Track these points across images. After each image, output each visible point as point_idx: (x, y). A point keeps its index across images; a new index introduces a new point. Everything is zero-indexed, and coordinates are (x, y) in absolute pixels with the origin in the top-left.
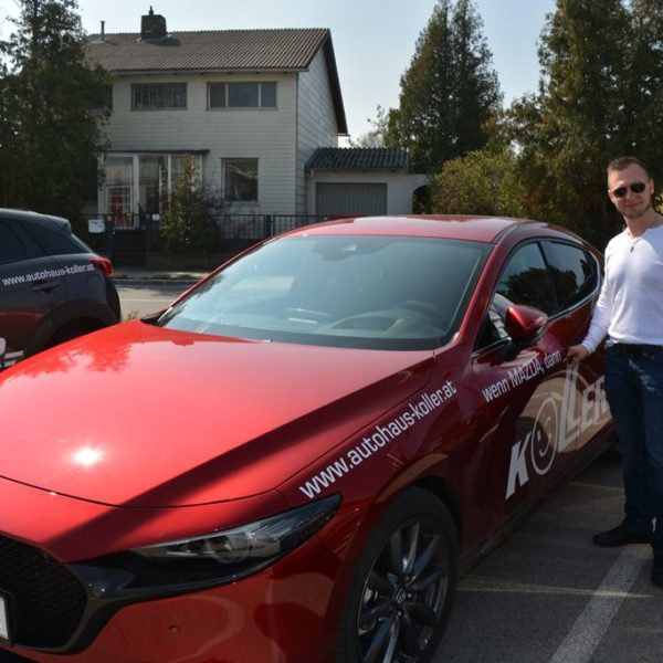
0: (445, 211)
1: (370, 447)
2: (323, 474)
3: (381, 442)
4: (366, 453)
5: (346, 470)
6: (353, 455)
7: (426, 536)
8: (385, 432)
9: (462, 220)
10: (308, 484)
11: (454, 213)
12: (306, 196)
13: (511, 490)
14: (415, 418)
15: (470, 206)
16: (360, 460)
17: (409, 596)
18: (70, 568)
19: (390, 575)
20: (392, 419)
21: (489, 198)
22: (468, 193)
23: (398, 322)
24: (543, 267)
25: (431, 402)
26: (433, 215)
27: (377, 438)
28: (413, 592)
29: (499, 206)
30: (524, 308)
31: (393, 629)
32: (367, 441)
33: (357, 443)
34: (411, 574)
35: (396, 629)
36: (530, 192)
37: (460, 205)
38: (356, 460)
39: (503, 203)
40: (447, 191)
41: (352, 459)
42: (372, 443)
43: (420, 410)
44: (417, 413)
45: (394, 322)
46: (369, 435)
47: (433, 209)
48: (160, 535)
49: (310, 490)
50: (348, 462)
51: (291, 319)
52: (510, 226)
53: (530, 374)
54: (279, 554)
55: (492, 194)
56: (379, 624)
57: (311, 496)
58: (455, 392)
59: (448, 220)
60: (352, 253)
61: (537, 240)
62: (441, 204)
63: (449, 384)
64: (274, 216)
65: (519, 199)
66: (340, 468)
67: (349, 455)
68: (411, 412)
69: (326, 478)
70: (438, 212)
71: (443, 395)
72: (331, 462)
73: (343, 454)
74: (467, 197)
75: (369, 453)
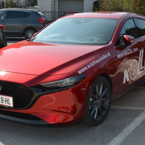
0: (105, 10)
1: (91, 65)
2: (82, 69)
3: (94, 64)
4: (91, 66)
5: (87, 69)
6: (88, 66)
7: (104, 88)
8: (95, 62)
9: (111, 13)
10: (79, 71)
11: (108, 11)
12: (54, 5)
13: (124, 82)
14: (101, 60)
15: (114, 8)
16: (90, 67)
17: (100, 102)
18: (30, 88)
19: (96, 95)
20: (96, 59)
21: (120, 5)
22: (113, 3)
23: (96, 39)
24: (134, 27)
25: (105, 57)
26: (100, 12)
27: (93, 63)
28: (101, 101)
29: (124, 8)
30: (128, 36)
31: (96, 108)
32: (91, 63)
33: (89, 64)
34: (101, 96)
35: (97, 109)
36: (135, 3)
37: (110, 7)
38: (89, 67)
39: (126, 6)
40: (106, 3)
41: (88, 67)
42: (92, 64)
43: (102, 58)
44: (102, 59)
45: (95, 40)
46: (91, 62)
47: (100, 9)
48: (49, 81)
49: (80, 72)
50: (87, 67)
51: (67, 40)
52: (125, 14)
53: (129, 52)
54: (74, 85)
55: (122, 3)
56: (93, 107)
57: (80, 73)
58: (110, 55)
59: (106, 13)
60: (83, 22)
61: (132, 18)
62: (103, 7)
63: (109, 53)
64: (44, 12)
65: (131, 5)
66: (86, 68)
67: (87, 66)
68: (100, 58)
69: (83, 70)
70: (102, 11)
71: (107, 55)
72: (84, 67)
73: (86, 66)
74: (112, 5)
75: (92, 66)
